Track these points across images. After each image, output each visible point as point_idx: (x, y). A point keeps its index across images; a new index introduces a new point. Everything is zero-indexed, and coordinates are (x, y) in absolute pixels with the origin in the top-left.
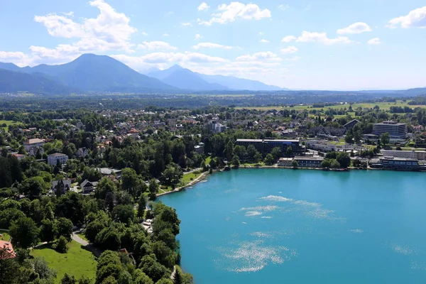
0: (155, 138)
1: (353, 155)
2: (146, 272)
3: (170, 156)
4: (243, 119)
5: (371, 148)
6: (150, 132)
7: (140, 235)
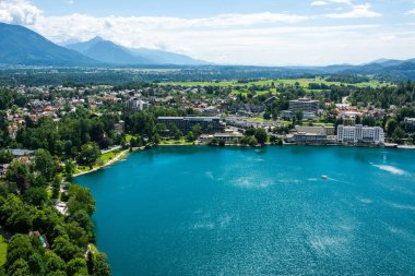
0: (73, 115)
1: (270, 130)
2: (58, 253)
3: (88, 136)
4: (166, 95)
5: (286, 124)
6: (68, 109)
7: (53, 217)
